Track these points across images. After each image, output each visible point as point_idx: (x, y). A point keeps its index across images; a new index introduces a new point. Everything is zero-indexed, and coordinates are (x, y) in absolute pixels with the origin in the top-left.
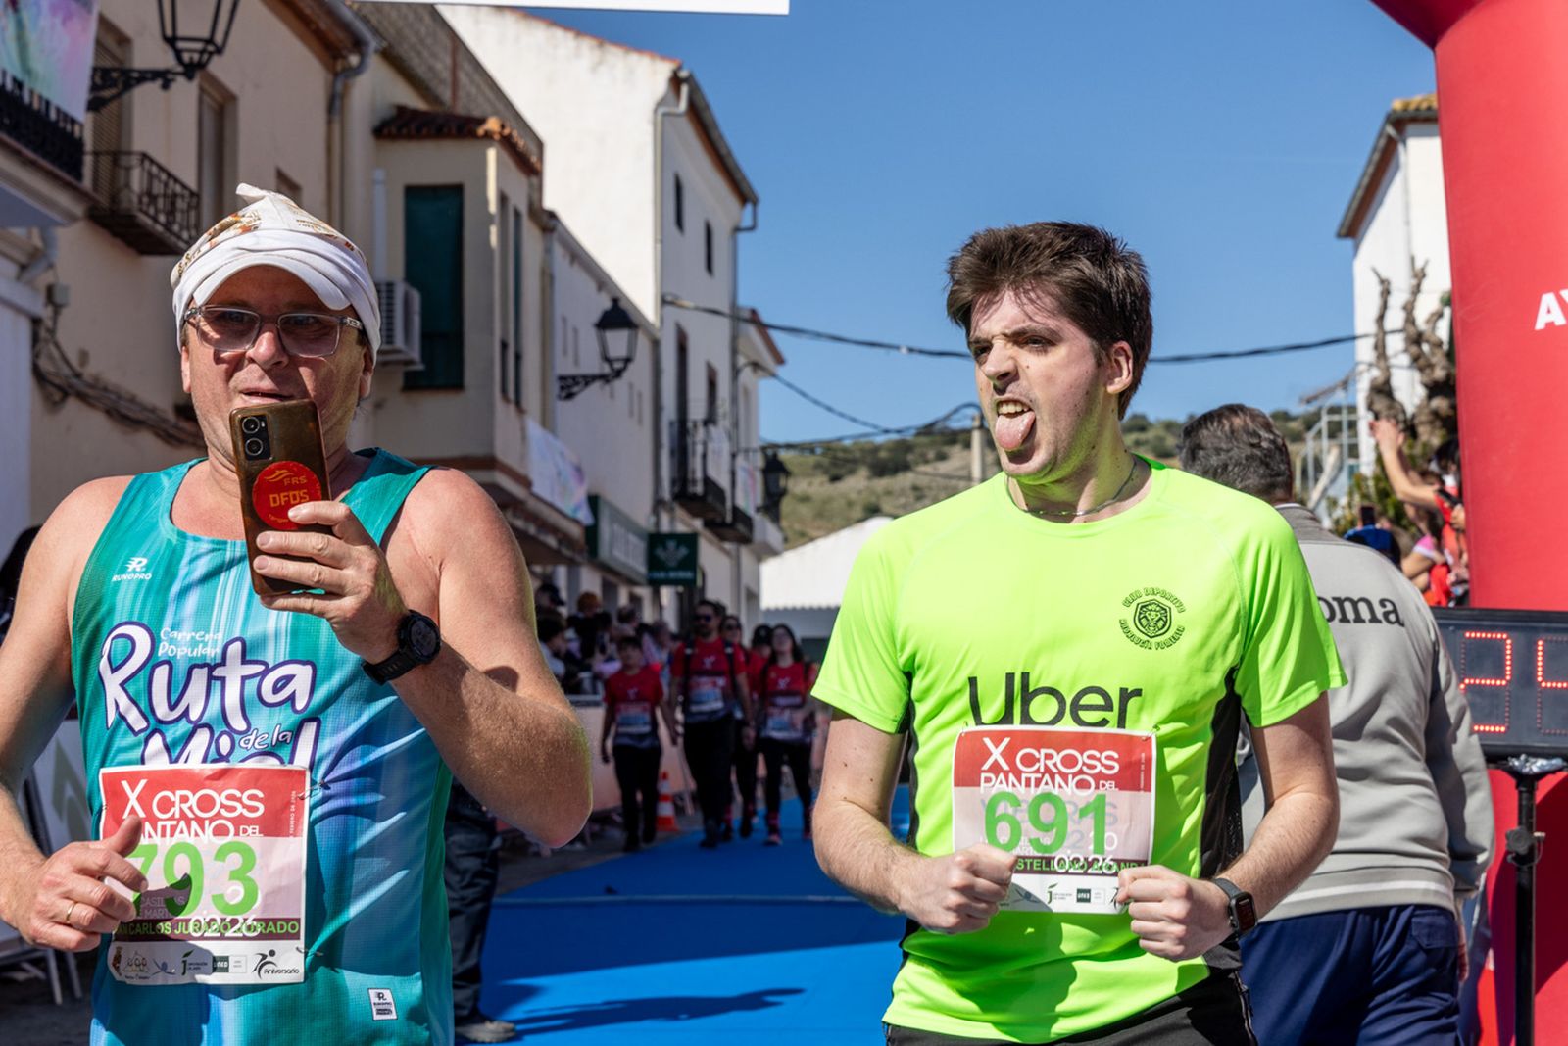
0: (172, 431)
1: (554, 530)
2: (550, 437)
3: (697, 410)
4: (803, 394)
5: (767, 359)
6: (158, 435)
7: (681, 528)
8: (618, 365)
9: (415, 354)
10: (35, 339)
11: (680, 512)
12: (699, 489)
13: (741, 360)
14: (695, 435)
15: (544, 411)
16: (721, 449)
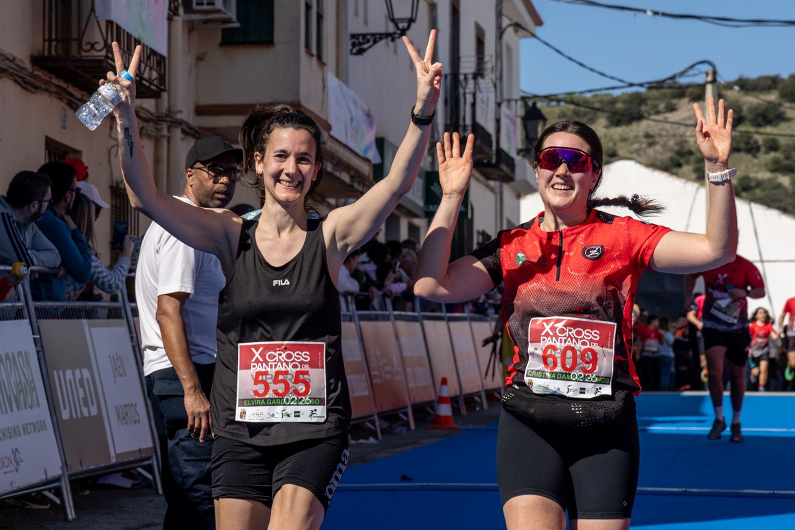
0: (29, 79)
1: (348, 168)
2: (345, 87)
3: (468, 65)
4: (559, 52)
5: (528, 21)
6: (16, 81)
8: (403, 25)
9: (233, 15)
13: (505, 22)
14: (466, 87)
15: (337, 66)
16: (488, 99)
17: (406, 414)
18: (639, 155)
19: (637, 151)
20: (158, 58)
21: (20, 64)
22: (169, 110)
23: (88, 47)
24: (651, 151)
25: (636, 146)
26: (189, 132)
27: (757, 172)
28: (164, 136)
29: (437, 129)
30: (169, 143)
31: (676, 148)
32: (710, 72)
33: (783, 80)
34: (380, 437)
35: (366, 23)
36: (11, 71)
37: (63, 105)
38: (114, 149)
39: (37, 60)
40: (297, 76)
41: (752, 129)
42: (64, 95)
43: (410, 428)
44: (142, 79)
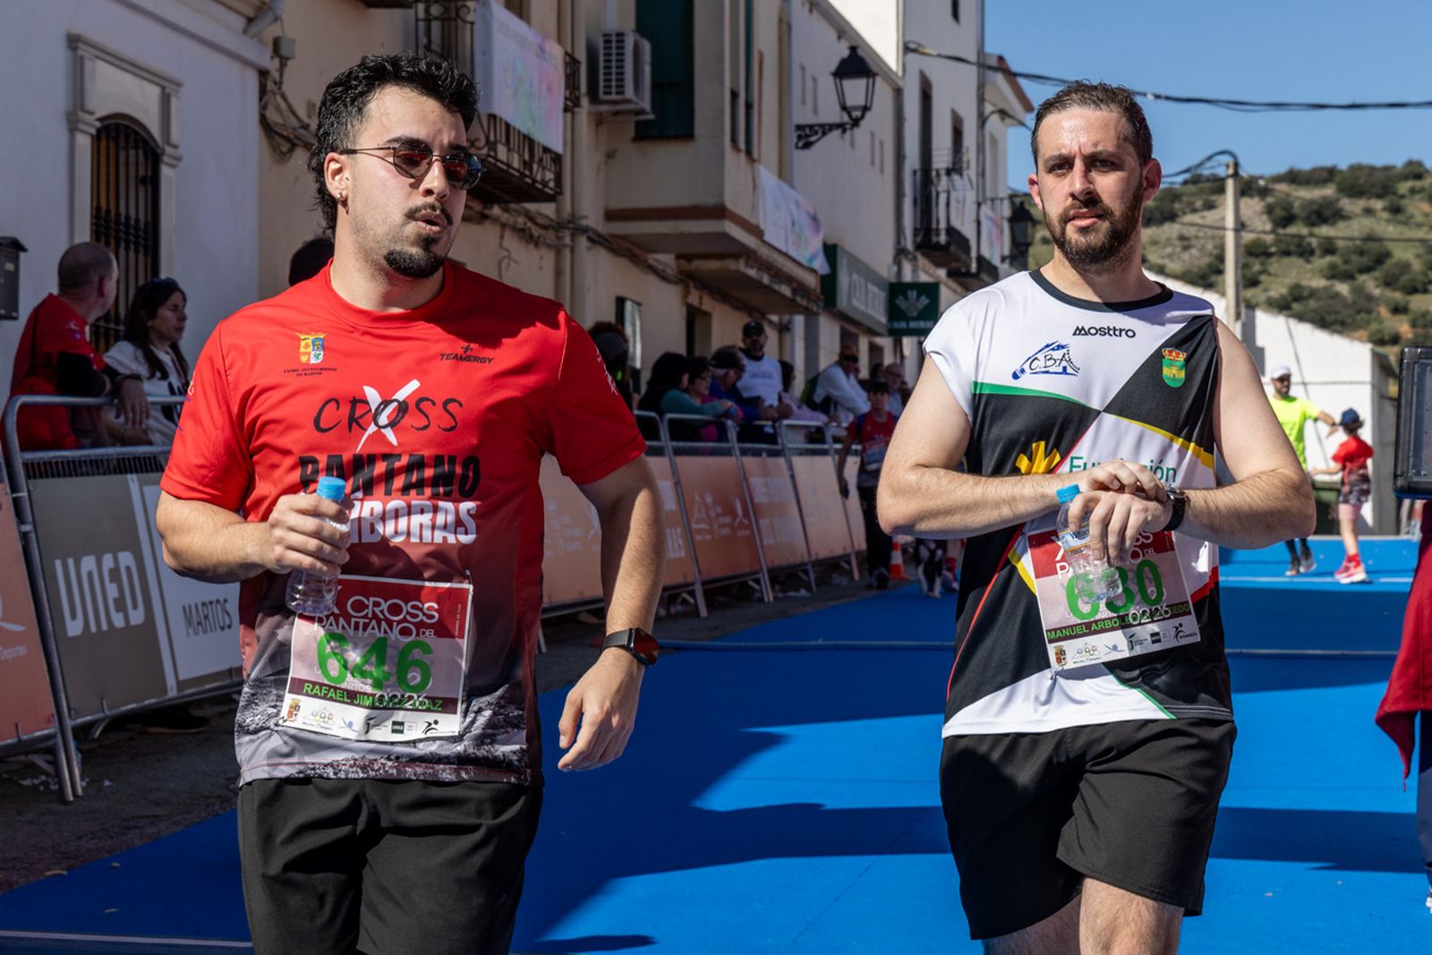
1: (789, 280)
2: (785, 187)
3: (941, 159)
5: (1015, 106)
7: (924, 278)
8: (857, 114)
9: (646, 104)
10: (263, 91)
11: (922, 261)
12: (943, 238)
13: (988, 108)
14: (938, 184)
15: (780, 161)
16: (964, 199)
17: (849, 562)
18: (1172, 261)
19: (1170, 256)
20: (553, 156)
22: (573, 215)
24: (1186, 256)
25: (1169, 250)
26: (597, 240)
27: (1310, 279)
28: (565, 246)
29: (904, 234)
30: (572, 252)
31: (1215, 252)
32: (1231, 164)
33: (1341, 172)
34: (814, 588)
35: (815, 112)
38: (506, 260)
40: (721, 176)
41: (1304, 231)
43: (852, 578)
44: (534, 181)
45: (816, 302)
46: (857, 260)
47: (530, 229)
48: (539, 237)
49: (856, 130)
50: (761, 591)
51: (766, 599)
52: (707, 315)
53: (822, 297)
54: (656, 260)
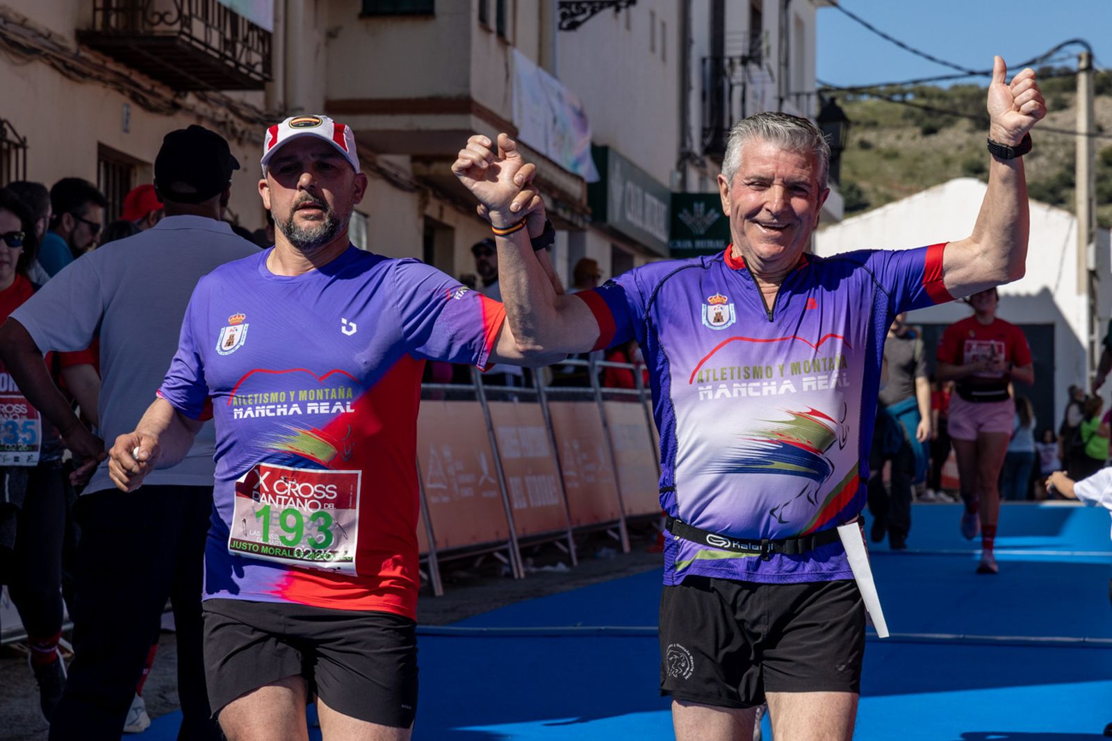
0: (72, 63)
2: (545, 76)
3: (736, 44)
6: (53, 66)
14: (732, 75)
15: (540, 45)
16: (763, 93)
17: (617, 531)
20: (261, 34)
21: (62, 44)
23: (156, 18)
29: (690, 135)
31: (1067, 161)
32: (1084, 55)
34: (575, 563)
36: (46, 51)
37: (125, 99)
39: (85, 37)
40: (466, 61)
42: (126, 86)
43: (621, 550)
44: (238, 64)
45: (581, 215)
46: (632, 165)
47: (232, 122)
48: (243, 132)
49: (632, 9)
50: (510, 565)
51: (516, 576)
52: (450, 230)
53: (589, 210)
54: (388, 163)
